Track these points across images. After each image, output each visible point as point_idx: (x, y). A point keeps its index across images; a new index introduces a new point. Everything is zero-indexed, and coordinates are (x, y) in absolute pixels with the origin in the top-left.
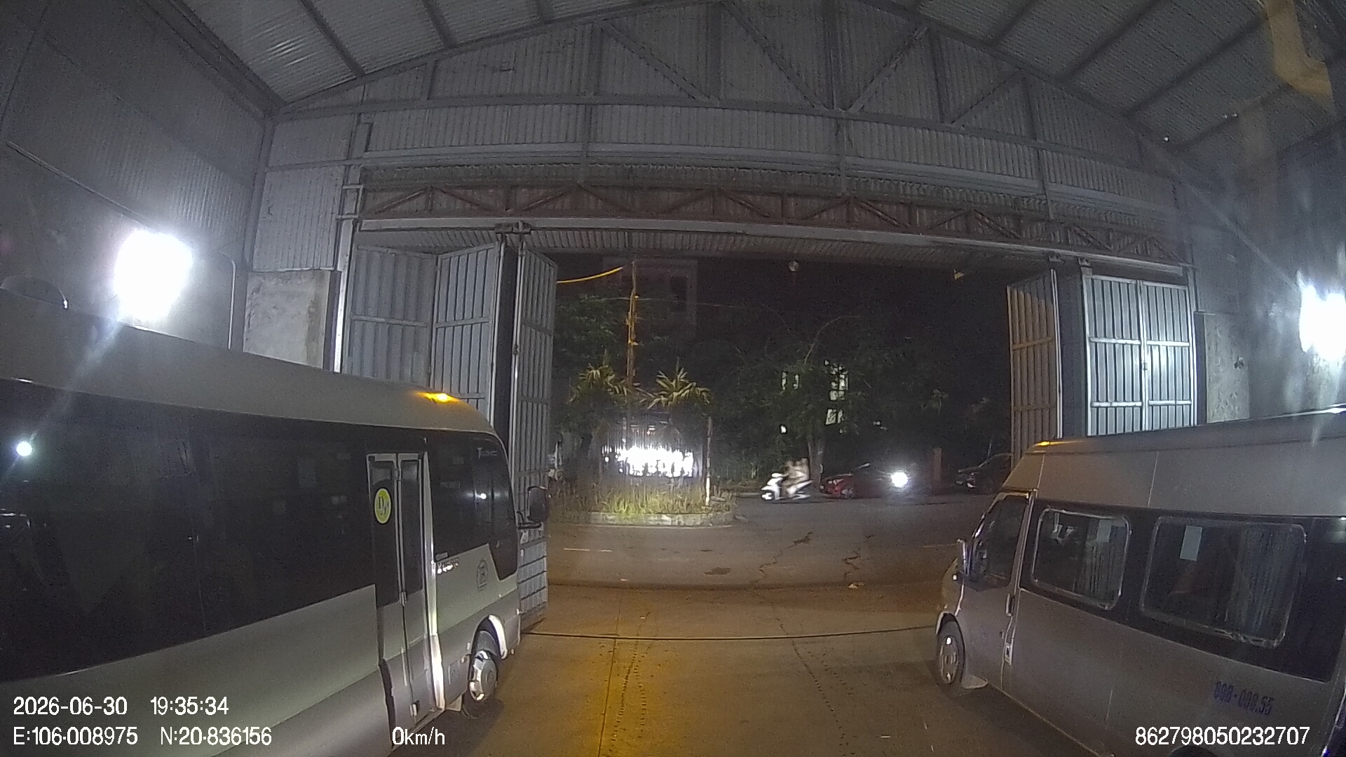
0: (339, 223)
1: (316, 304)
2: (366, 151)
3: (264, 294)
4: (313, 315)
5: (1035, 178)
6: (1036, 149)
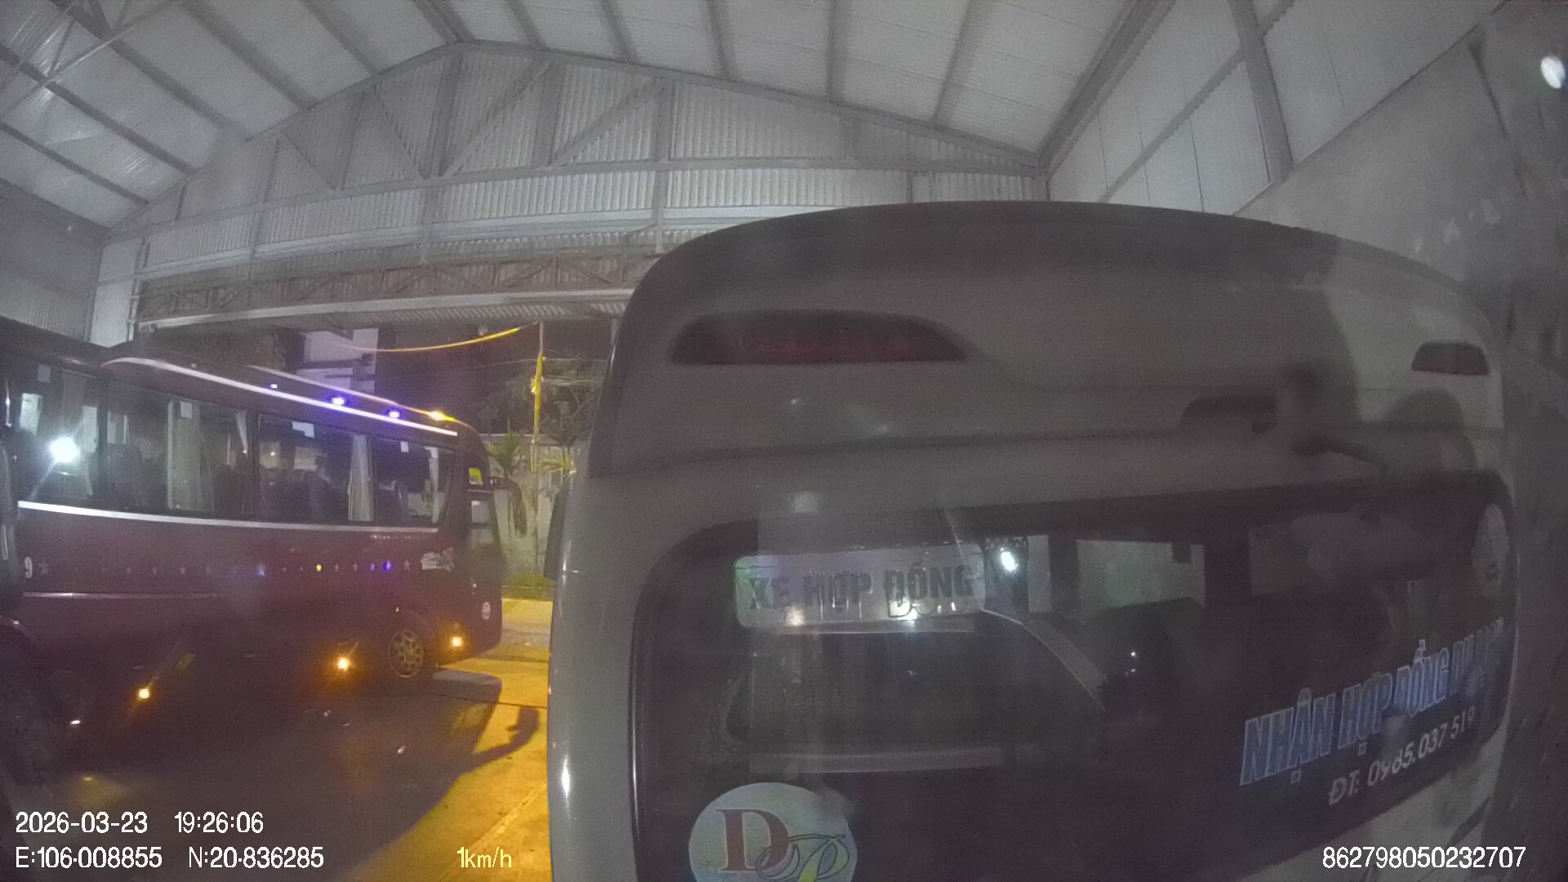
0: (129, 325)
2: (144, 267)
5: (650, 206)
6: (658, 171)
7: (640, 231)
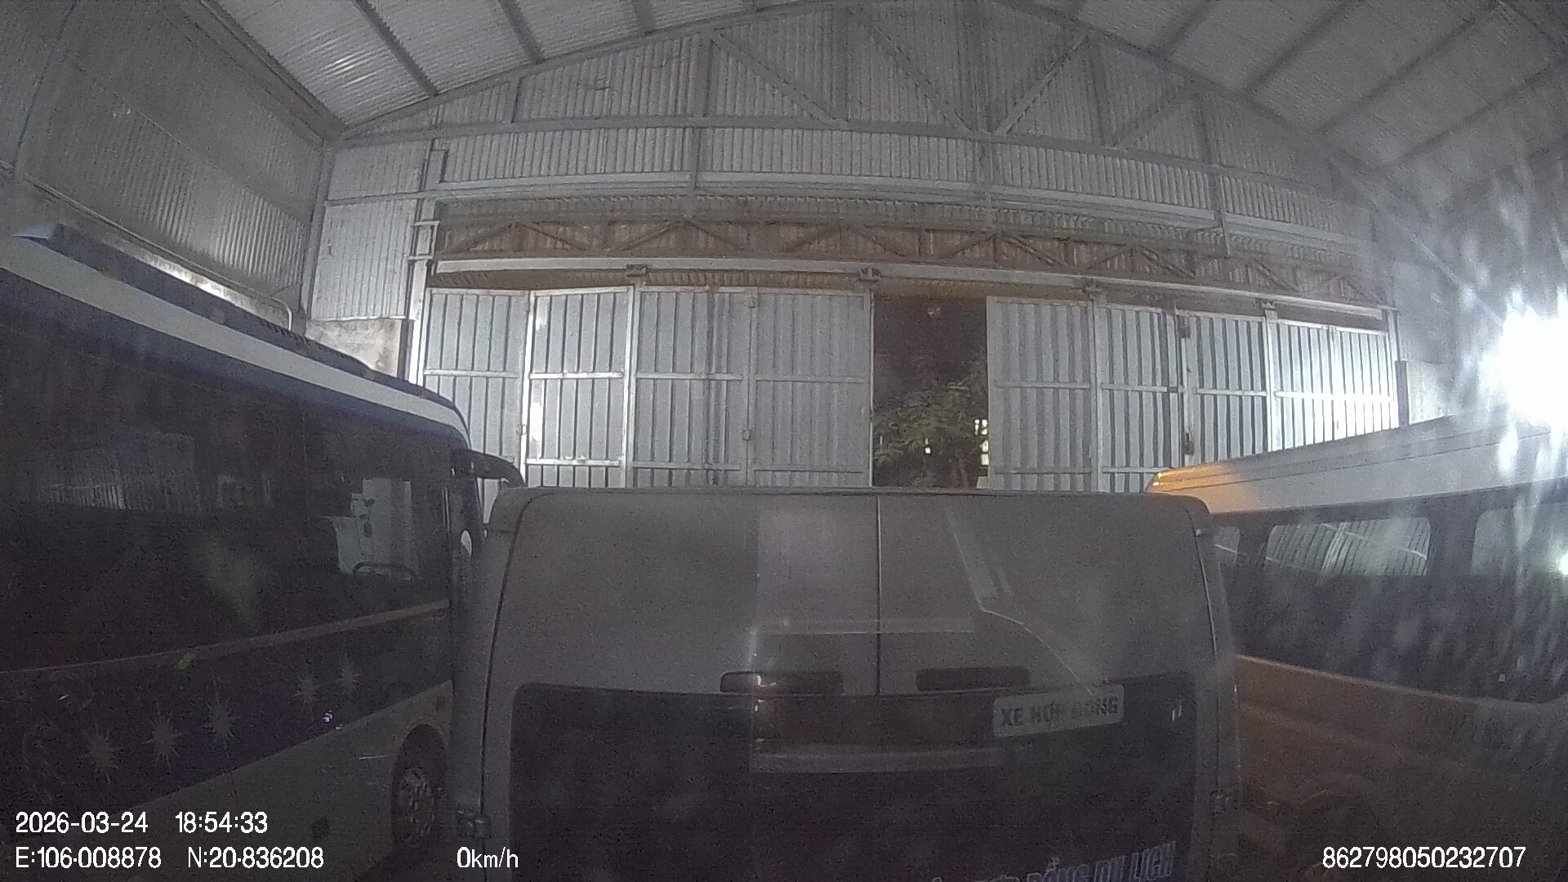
1: (384, 357)
2: (441, 182)
5: (1209, 207)
6: (1211, 175)
7: (1201, 230)
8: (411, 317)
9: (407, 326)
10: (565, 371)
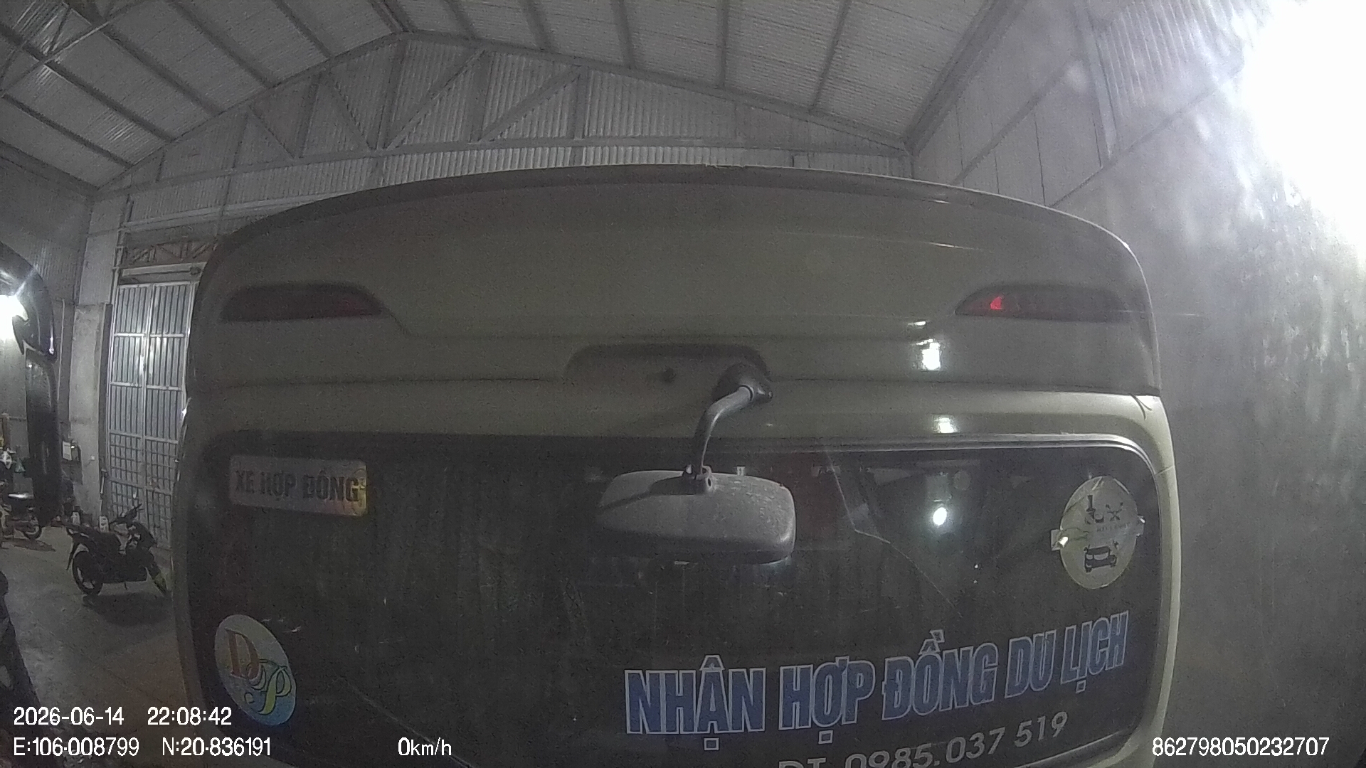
0: (114, 271)
1: (99, 326)
2: (128, 221)
3: (80, 321)
4: (98, 334)
6: (574, 147)
8: (113, 303)
9: (110, 307)
10: (164, 333)
